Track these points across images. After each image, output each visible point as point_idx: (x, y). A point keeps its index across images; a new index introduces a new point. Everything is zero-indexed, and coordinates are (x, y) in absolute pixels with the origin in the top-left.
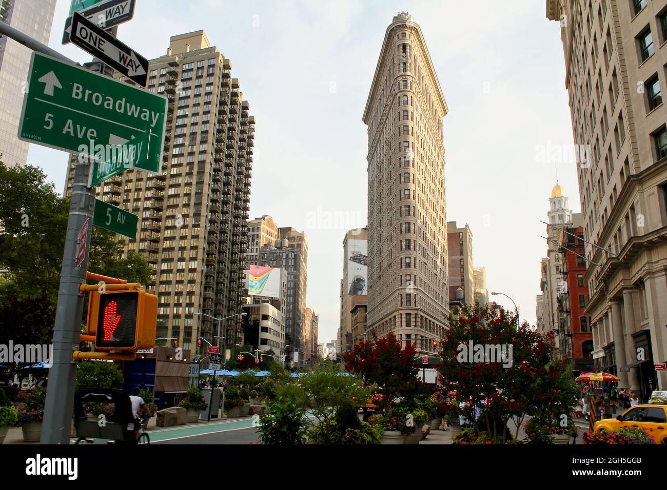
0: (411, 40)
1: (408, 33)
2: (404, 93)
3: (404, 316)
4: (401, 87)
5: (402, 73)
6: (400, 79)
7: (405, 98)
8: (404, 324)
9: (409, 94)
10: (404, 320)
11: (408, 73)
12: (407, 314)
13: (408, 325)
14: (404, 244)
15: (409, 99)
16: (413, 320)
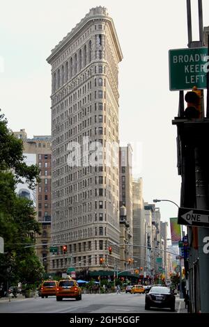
0: (106, 32)
1: (103, 25)
2: (100, 77)
3: (98, 242)
4: (97, 71)
5: (98, 60)
6: (97, 64)
7: (100, 81)
8: (98, 248)
9: (103, 77)
10: (98, 245)
11: (103, 60)
12: (100, 241)
13: (101, 248)
14: (98, 192)
15: (103, 81)
16: (104, 245)
